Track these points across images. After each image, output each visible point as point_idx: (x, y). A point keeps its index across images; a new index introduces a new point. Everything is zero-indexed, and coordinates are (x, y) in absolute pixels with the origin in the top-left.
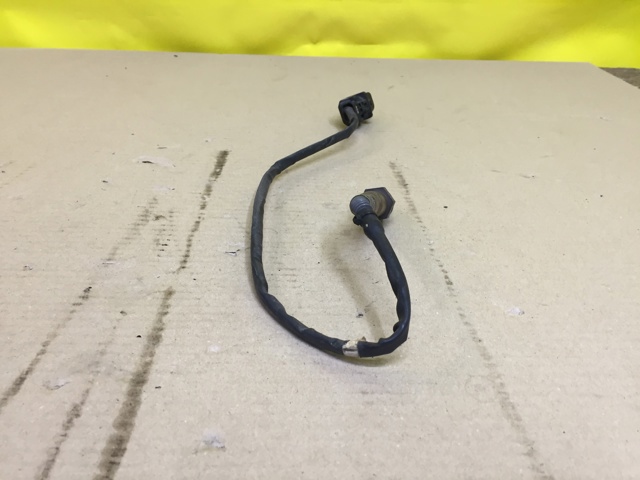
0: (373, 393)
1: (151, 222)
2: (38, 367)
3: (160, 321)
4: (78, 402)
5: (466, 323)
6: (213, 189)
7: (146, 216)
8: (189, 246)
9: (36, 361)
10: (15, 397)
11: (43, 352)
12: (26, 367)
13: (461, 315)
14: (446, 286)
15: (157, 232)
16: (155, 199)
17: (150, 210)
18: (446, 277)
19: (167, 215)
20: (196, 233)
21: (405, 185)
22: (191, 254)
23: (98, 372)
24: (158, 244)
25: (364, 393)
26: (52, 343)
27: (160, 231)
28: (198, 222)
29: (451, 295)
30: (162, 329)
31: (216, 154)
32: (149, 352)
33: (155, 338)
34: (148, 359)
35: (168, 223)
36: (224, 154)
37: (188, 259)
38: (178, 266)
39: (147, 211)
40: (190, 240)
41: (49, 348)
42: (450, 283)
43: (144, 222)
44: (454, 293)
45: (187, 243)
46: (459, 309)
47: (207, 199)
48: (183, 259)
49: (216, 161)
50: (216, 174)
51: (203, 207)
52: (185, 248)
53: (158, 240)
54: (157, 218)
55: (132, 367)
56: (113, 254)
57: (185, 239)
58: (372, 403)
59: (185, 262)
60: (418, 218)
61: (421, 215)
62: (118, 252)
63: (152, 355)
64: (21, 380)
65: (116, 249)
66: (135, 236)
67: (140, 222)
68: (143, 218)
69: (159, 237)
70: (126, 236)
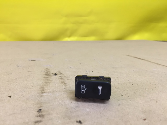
7: (48, 74)
16: (47, 69)
17: (48, 72)
35: (62, 76)
39: (47, 73)
43: (50, 77)
54: (56, 74)
56: (43, 90)
62: (45, 89)
65: (43, 87)
66: (49, 82)
67: (47, 77)
68: (46, 75)
69: (62, 81)
70: (44, 82)
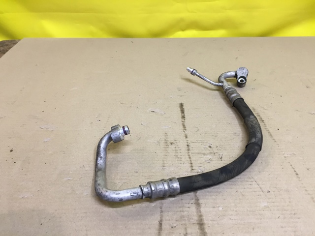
0: (285, 227)
1: (170, 146)
2: (164, 219)
3: (196, 196)
4: (185, 233)
5: (309, 194)
6: (186, 126)
7: (166, 143)
8: (190, 158)
9: (162, 216)
10: (162, 231)
11: (162, 212)
12: (159, 218)
13: (306, 190)
14: (296, 176)
15: (175, 152)
16: (166, 134)
17: (167, 139)
18: (295, 171)
19: (175, 142)
20: (190, 151)
21: (263, 121)
22: (193, 162)
23: (185, 220)
24: (178, 158)
25: (282, 227)
26: (163, 208)
27: (175, 150)
28: (188, 145)
29: (299, 180)
30: (198, 200)
31: (179, 106)
32: (199, 211)
33: (198, 204)
34: (200, 214)
35: (177, 146)
36: (181, 105)
37: (193, 165)
38: (190, 169)
39: (166, 140)
40: (189, 155)
41: (163, 209)
42: (297, 174)
44: (300, 179)
45: (188, 157)
46: (304, 187)
47: (186, 132)
48: (190, 165)
49: (179, 109)
50: (183, 117)
51: (186, 137)
52: (189, 159)
53: (177, 156)
54: (172, 143)
55: (196, 218)
56: (164, 164)
57: (187, 154)
58: (286, 232)
59: (192, 166)
60: (274, 139)
61: (275, 138)
63: (200, 212)
64: (161, 224)
65: (164, 161)
66: (168, 154)
67: (166, 146)
68: (166, 144)
69: (177, 154)
70: (164, 154)
